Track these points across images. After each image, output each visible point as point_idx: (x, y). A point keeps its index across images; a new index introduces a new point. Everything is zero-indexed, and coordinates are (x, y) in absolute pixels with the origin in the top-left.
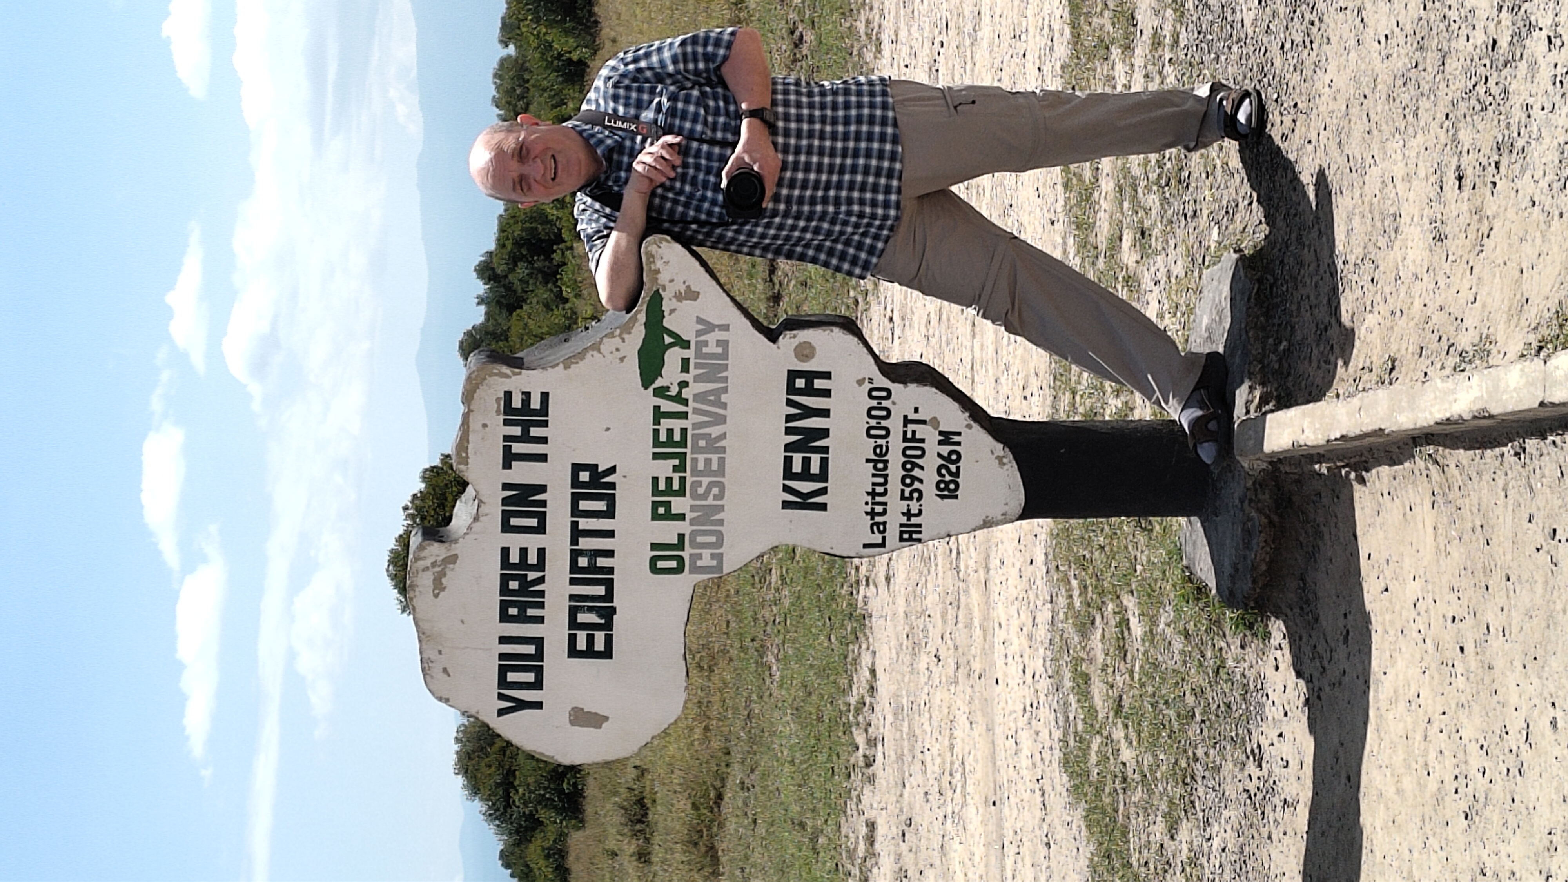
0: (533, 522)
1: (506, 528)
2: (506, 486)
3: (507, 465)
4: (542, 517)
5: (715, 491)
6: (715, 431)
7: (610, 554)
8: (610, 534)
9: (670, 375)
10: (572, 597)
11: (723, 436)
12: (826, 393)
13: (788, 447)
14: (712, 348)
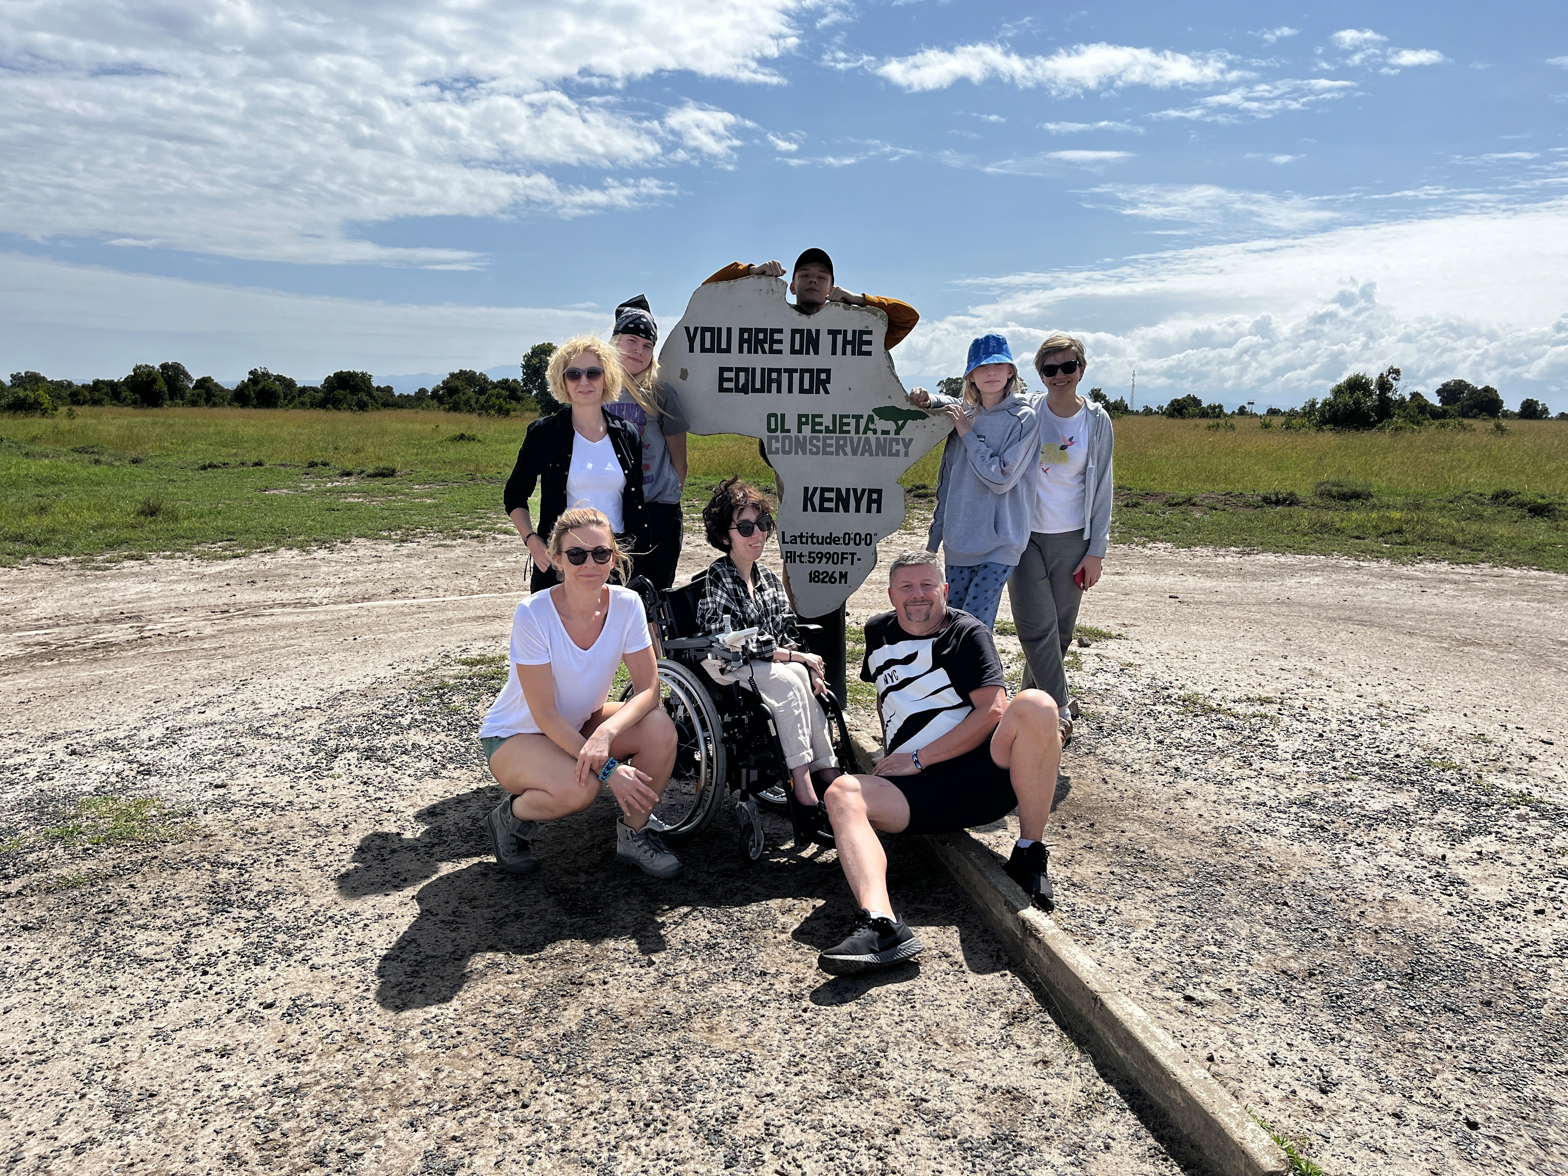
0: (797, 347)
1: (794, 332)
2: (818, 331)
3: (830, 332)
4: (800, 352)
5: (814, 450)
6: (848, 449)
7: (779, 391)
8: (790, 391)
9: (881, 424)
10: (754, 369)
11: (845, 454)
12: (869, 510)
13: (839, 490)
14: (895, 447)
